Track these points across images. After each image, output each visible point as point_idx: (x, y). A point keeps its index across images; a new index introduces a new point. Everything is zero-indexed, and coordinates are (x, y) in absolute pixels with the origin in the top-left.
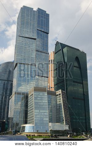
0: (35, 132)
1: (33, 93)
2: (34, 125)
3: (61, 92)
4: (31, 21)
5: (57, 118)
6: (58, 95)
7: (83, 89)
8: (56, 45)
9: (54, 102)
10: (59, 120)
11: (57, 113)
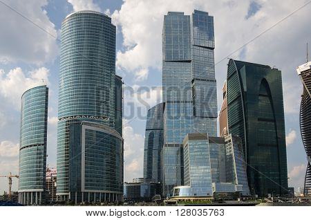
0: (191, 195)
1: (187, 142)
2: (189, 187)
3: (231, 138)
4: (181, 33)
5: (226, 175)
6: (227, 142)
7: (276, 129)
8: (229, 65)
9: (221, 154)
10: (230, 178)
11: (226, 168)
